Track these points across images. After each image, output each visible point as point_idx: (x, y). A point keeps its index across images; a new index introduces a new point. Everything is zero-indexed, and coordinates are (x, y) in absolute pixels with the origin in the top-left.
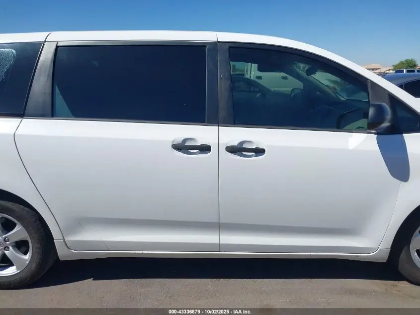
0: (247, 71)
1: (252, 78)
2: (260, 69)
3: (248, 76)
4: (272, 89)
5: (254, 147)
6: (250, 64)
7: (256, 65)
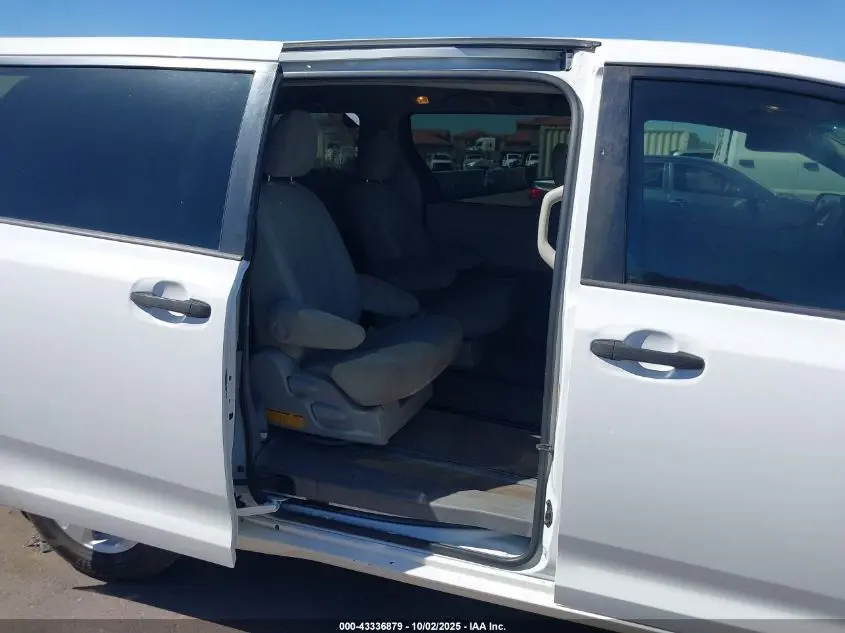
0: (720, 147)
1: (730, 164)
2: (751, 144)
3: (719, 159)
4: (776, 191)
5: (674, 350)
6: (727, 131)
7: (744, 136)
